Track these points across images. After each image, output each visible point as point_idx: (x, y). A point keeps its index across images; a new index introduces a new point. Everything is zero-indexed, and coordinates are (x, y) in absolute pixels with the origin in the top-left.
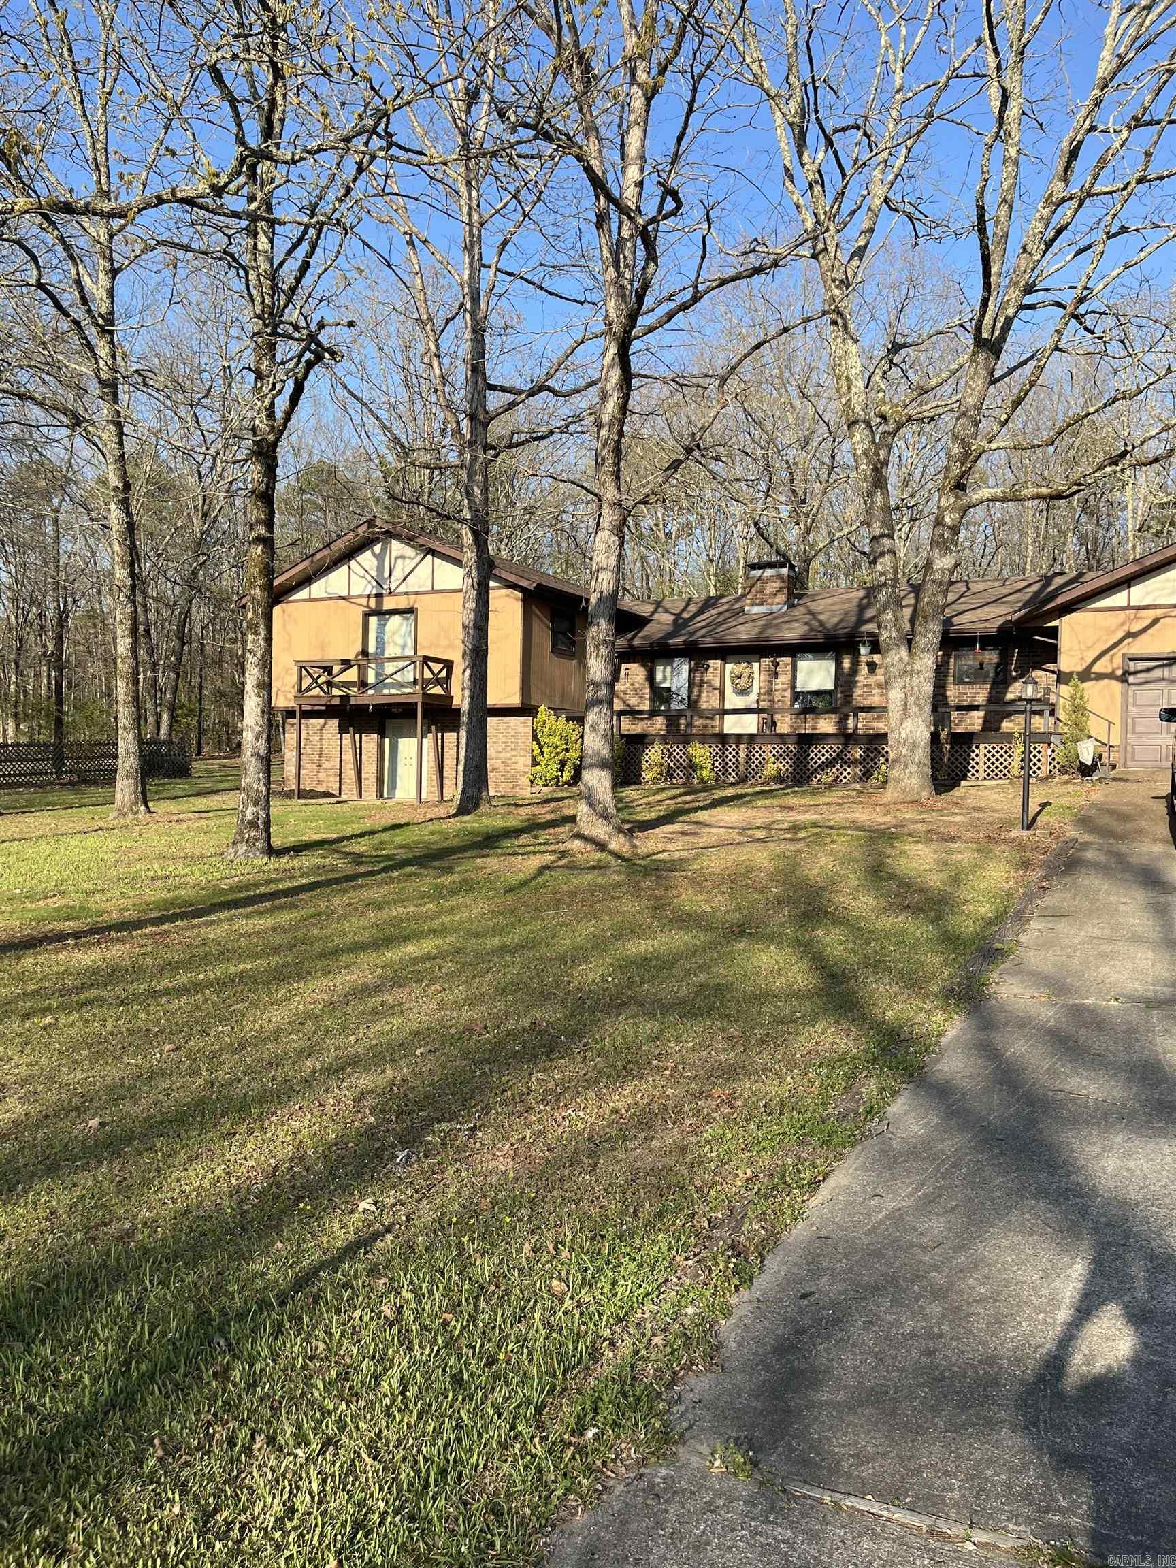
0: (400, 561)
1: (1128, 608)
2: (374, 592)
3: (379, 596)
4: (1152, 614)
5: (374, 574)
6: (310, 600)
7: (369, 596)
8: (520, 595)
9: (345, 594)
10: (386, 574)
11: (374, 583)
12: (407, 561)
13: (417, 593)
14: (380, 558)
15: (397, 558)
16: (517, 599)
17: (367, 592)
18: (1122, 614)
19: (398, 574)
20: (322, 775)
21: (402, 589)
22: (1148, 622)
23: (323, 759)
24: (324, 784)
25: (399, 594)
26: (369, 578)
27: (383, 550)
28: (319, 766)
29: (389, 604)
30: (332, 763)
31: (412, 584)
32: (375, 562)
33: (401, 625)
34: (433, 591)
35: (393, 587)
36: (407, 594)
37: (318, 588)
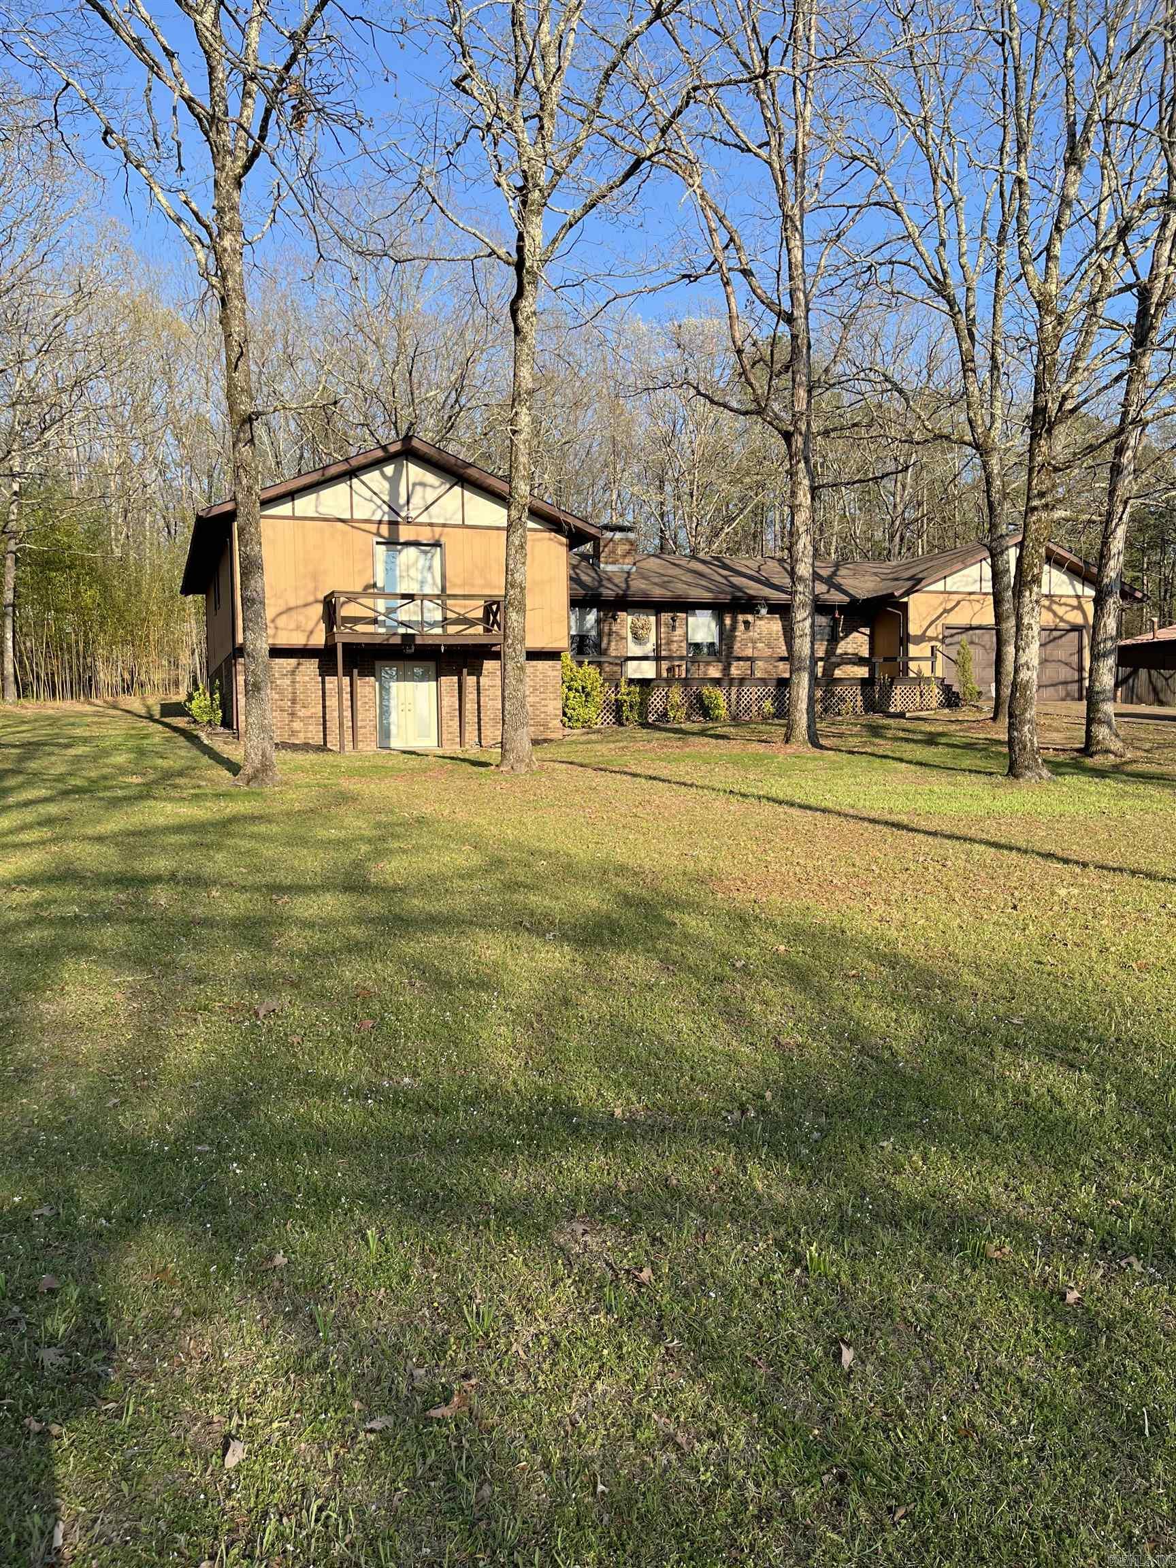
0: (419, 489)
1: (945, 592)
2: (386, 518)
3: (393, 524)
4: (957, 597)
5: (386, 498)
6: (293, 518)
7: (380, 522)
8: (564, 540)
9: (347, 516)
10: (403, 500)
11: (386, 508)
12: (429, 490)
13: (444, 525)
14: (394, 481)
15: (414, 485)
16: (561, 544)
17: (377, 517)
18: (942, 597)
19: (417, 500)
20: (297, 725)
21: (424, 519)
22: (954, 603)
23: (298, 707)
24: (301, 735)
25: (421, 524)
26: (379, 502)
27: (398, 473)
28: (293, 714)
29: (405, 533)
30: (313, 710)
31: (437, 514)
32: (386, 485)
33: (417, 557)
34: (464, 526)
35: (413, 514)
36: (431, 525)
37: (304, 505)
